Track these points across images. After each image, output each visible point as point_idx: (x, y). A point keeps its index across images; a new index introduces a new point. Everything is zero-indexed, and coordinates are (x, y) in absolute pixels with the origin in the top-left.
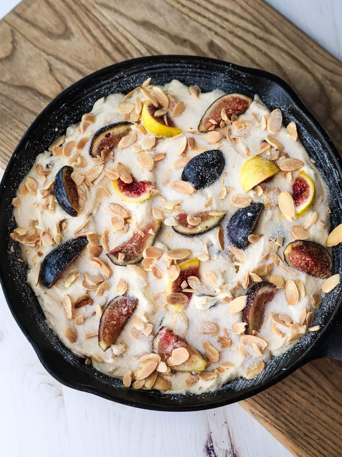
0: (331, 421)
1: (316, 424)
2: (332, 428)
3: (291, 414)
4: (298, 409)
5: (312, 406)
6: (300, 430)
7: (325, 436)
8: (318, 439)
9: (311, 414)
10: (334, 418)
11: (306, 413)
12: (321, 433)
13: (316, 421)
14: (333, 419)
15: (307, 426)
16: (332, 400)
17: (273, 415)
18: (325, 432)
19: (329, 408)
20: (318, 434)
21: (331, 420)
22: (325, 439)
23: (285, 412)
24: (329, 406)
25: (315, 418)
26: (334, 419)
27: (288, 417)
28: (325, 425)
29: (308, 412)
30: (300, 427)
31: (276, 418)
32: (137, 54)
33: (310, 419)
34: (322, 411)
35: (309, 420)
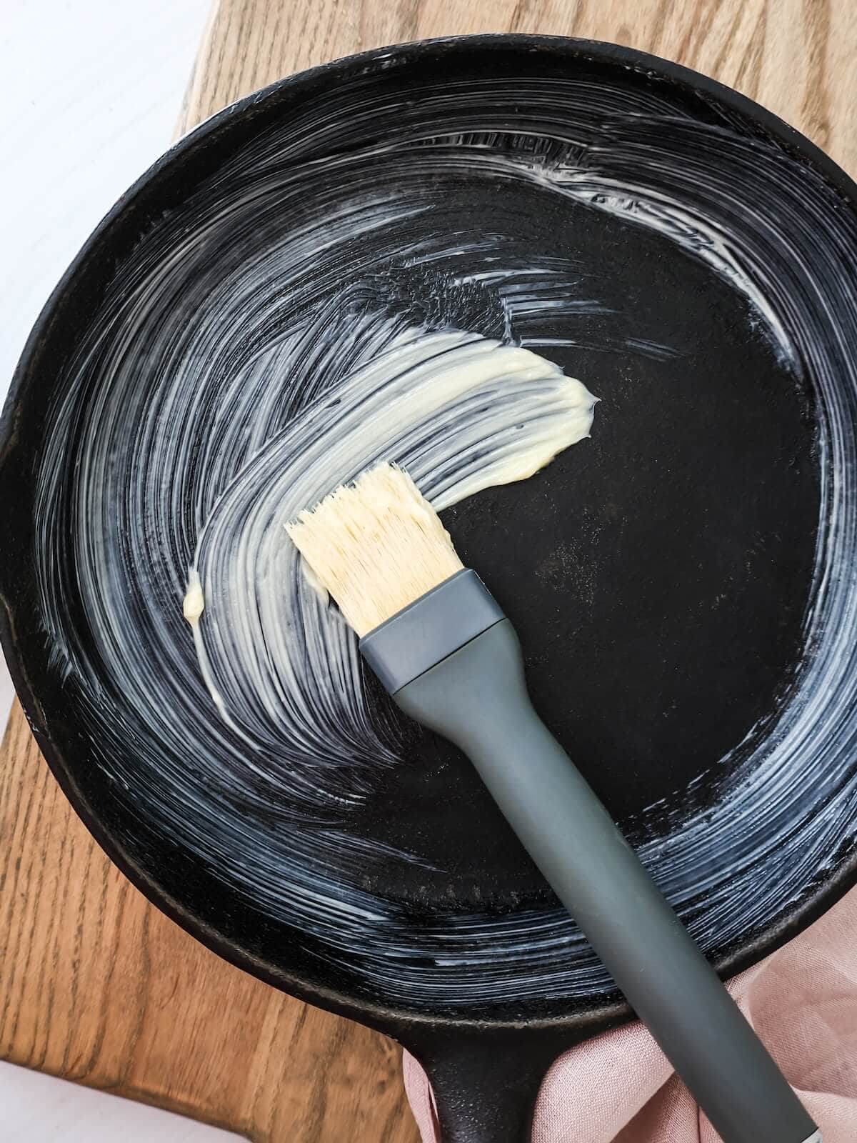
0: (75, 904)
1: (52, 877)
2: (62, 914)
3: (46, 813)
4: (64, 823)
5: (87, 849)
6: (22, 846)
7: (36, 906)
8: (22, 895)
9: (68, 855)
10: (86, 910)
11: (63, 843)
12: (38, 895)
13: (58, 873)
14: (82, 908)
15: (38, 858)
16: (123, 889)
17: (23, 773)
18: (45, 903)
19: (102, 887)
20: (33, 892)
21: (79, 905)
22: (30, 909)
23: (44, 797)
24: (106, 886)
25: (65, 868)
26: (84, 909)
27: (35, 809)
28: (61, 897)
29: (68, 846)
30: (28, 844)
31: (20, 783)
32: (725, 25)
33: (56, 857)
34: (87, 876)
35: (53, 857)
